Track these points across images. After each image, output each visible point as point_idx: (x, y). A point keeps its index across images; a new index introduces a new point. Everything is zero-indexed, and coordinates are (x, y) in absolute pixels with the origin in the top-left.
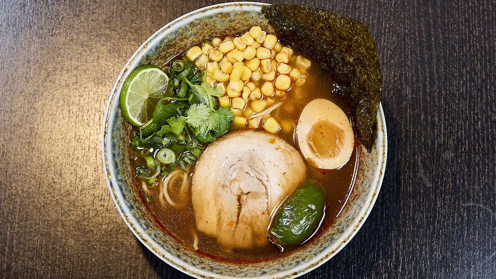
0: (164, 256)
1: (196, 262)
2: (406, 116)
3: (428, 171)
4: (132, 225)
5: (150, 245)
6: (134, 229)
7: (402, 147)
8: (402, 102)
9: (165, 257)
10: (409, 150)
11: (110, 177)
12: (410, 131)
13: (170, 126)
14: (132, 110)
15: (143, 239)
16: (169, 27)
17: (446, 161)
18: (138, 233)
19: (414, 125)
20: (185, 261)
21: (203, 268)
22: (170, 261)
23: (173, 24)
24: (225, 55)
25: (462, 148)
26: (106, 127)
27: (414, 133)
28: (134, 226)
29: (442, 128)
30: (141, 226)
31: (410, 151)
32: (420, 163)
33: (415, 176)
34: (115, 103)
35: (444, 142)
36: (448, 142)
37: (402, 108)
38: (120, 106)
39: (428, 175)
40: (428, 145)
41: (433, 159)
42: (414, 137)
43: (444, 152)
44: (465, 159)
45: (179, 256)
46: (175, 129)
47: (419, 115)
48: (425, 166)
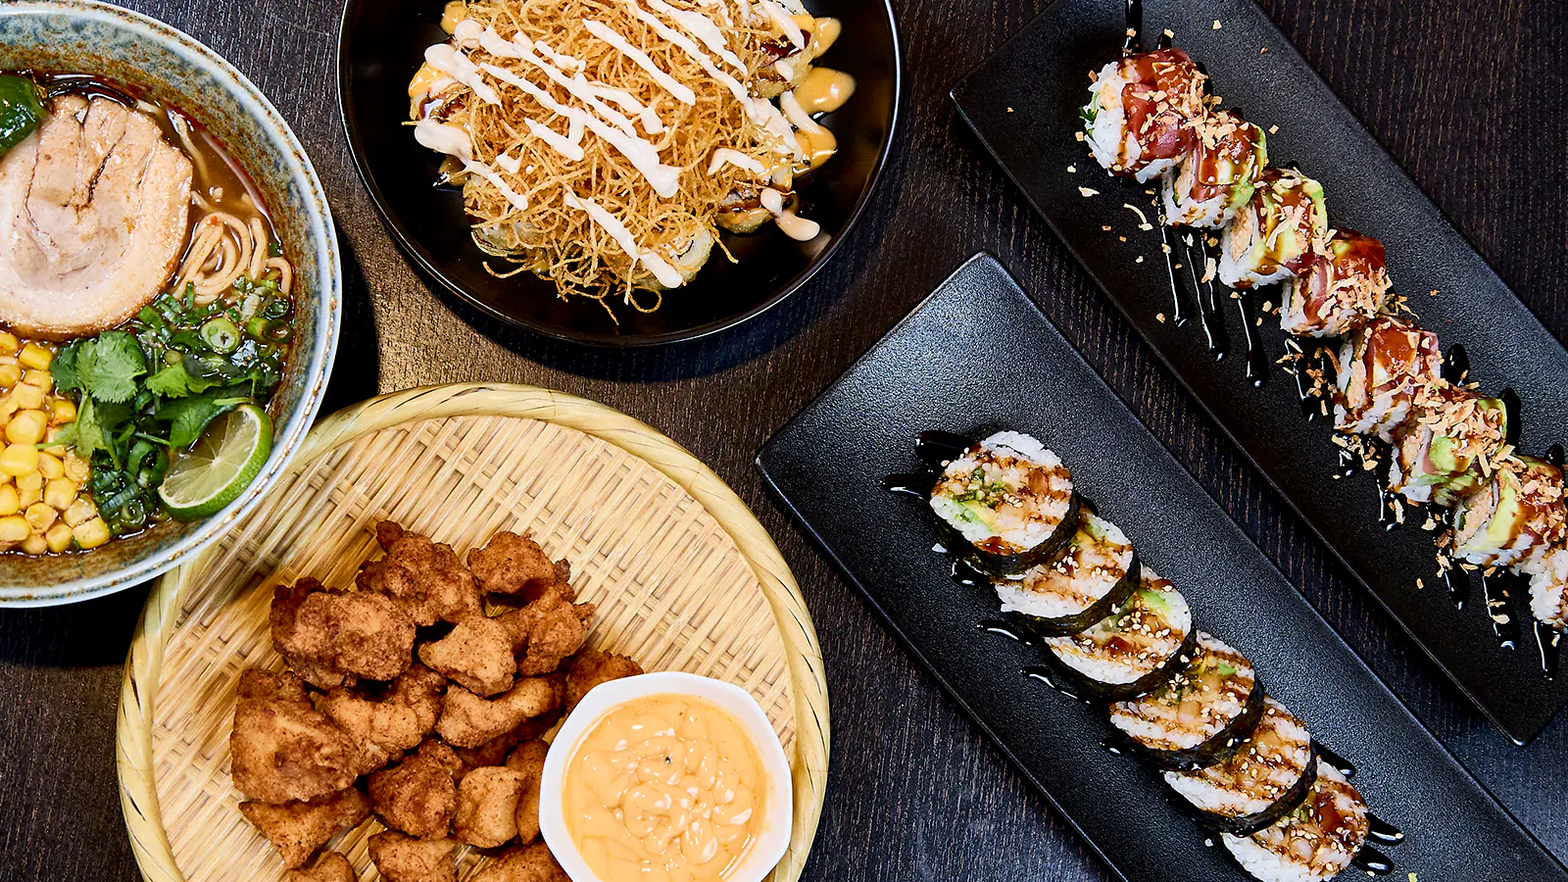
0: (270, 113)
1: (210, 91)
2: (902, 734)
3: (937, 859)
4: (316, 193)
5: (290, 143)
6: (313, 183)
7: (886, 801)
8: (895, 703)
9: (267, 112)
10: (899, 810)
11: (332, 300)
12: (907, 769)
13: (186, 386)
14: (252, 435)
15: (301, 158)
16: (114, 583)
17: (977, 840)
18: (308, 173)
19: (916, 756)
20: (230, 96)
21: (199, 72)
22: (260, 101)
23: (105, 587)
24: (23, 512)
25: (1012, 814)
26: (310, 406)
27: (914, 772)
28: (312, 189)
29: (975, 768)
30: (298, 191)
31: (902, 812)
32: (920, 841)
33: (907, 867)
34: (280, 451)
35: (977, 797)
36: (984, 798)
37: (893, 717)
38: (272, 446)
39: (935, 866)
40: (942, 802)
41: (949, 832)
42: (914, 780)
43: (974, 818)
44: (1017, 838)
45: (241, 109)
46: (179, 376)
47: (930, 736)
48: (931, 849)
